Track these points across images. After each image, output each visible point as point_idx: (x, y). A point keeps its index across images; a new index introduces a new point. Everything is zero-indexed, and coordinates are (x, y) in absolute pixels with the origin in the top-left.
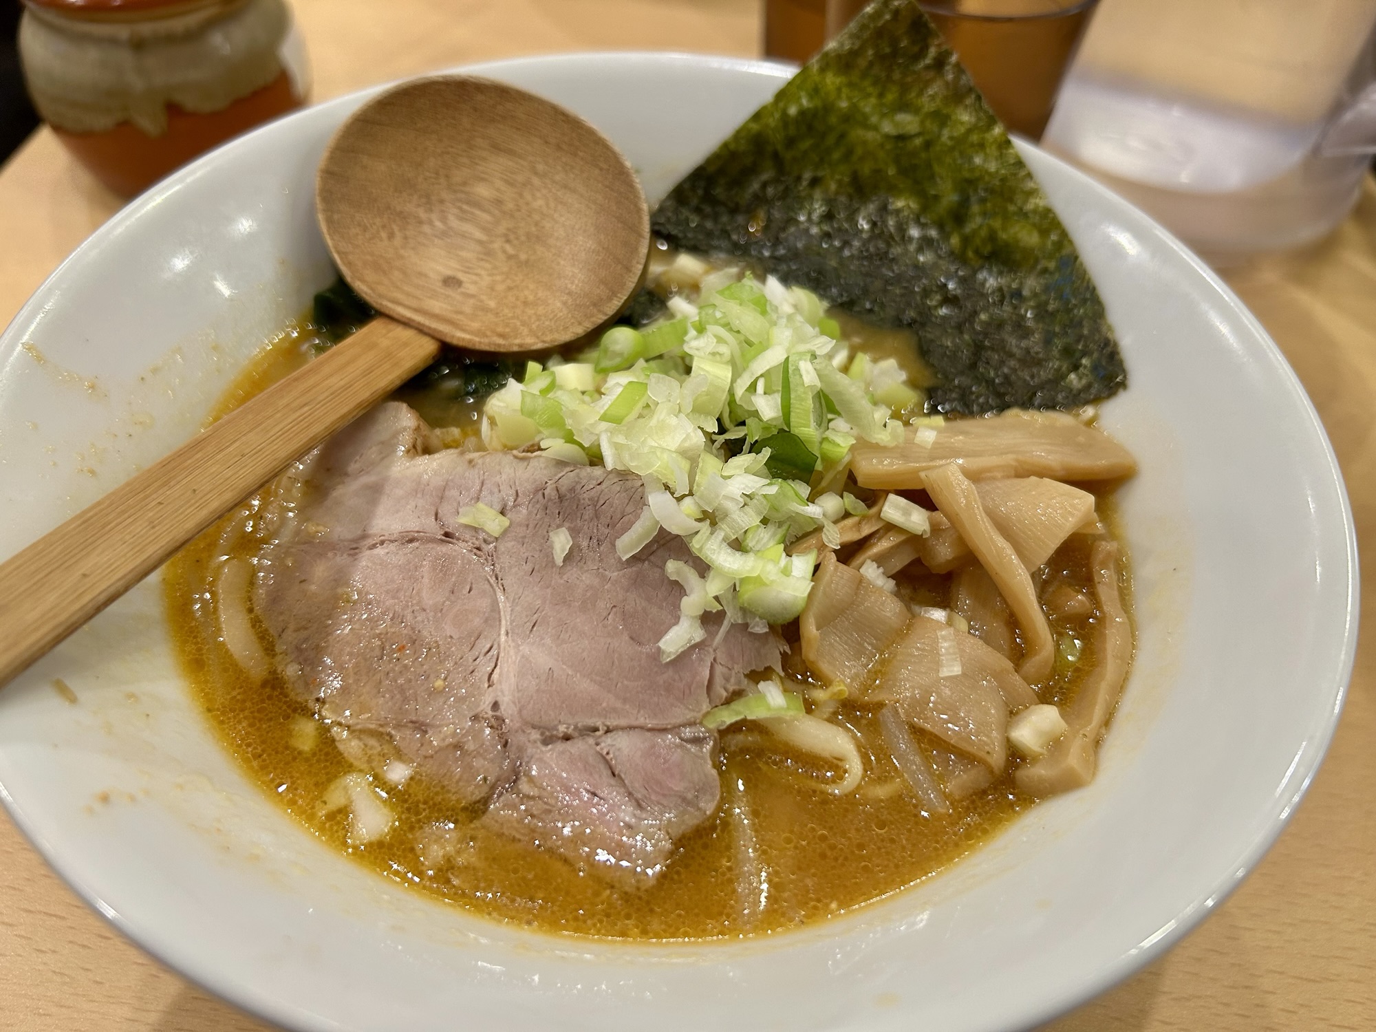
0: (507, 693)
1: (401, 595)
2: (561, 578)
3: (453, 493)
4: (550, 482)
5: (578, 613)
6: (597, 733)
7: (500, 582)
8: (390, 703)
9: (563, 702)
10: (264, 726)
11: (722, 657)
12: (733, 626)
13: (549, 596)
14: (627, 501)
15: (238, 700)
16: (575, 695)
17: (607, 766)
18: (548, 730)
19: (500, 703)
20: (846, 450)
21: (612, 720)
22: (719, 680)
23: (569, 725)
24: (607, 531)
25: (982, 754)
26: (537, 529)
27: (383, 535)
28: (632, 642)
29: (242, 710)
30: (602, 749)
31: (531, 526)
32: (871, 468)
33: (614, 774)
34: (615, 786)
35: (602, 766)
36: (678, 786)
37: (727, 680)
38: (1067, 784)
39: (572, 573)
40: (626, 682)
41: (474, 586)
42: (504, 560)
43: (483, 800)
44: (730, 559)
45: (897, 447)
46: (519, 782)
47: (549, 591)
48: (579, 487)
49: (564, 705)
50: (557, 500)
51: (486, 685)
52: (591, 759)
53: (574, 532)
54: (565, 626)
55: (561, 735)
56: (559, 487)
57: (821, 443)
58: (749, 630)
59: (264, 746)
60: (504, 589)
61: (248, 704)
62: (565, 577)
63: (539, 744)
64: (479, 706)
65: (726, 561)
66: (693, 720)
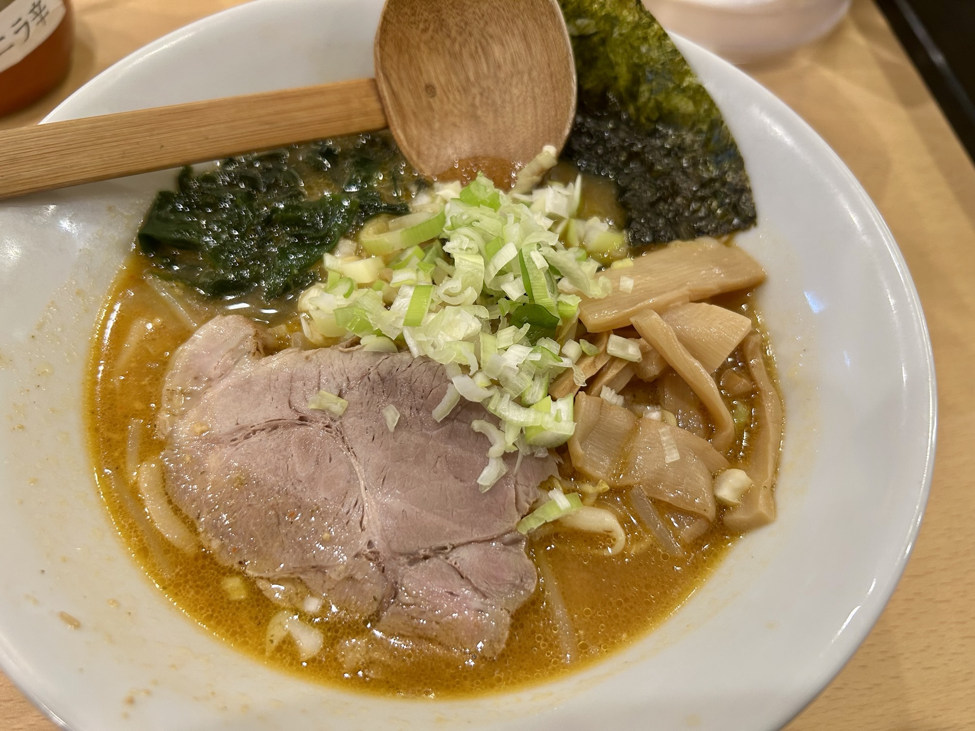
0: (376, 534)
1: (280, 472)
2: (396, 441)
3: (299, 384)
4: (372, 369)
5: (414, 466)
6: (446, 551)
7: (351, 450)
8: (294, 556)
9: (418, 533)
10: (206, 592)
11: (520, 480)
12: (524, 457)
13: (390, 456)
14: (432, 378)
15: (181, 575)
16: (425, 527)
17: (457, 573)
18: (412, 555)
19: (373, 541)
20: (575, 308)
21: (456, 540)
22: (522, 497)
23: (426, 548)
24: (421, 401)
25: (702, 512)
26: (369, 406)
27: (254, 426)
28: (456, 480)
29: (186, 582)
30: (451, 561)
31: (365, 404)
32: (595, 319)
33: (462, 577)
34: (465, 585)
35: (453, 573)
36: (509, 577)
37: (527, 495)
38: (759, 523)
39: (404, 435)
40: (458, 510)
41: (332, 456)
42: (350, 434)
43: (375, 614)
44: (517, 413)
45: (607, 297)
46: (399, 595)
47: (389, 452)
48: (394, 370)
49: (419, 535)
50: (380, 382)
51: (360, 530)
52: (444, 570)
53: (399, 406)
54: (407, 477)
55: (422, 557)
56: (380, 371)
57: (557, 305)
58: (535, 456)
59: (212, 607)
60: (355, 455)
61: (189, 577)
62: (399, 440)
63: (406, 566)
64: (358, 546)
65: (514, 415)
66: (510, 529)
